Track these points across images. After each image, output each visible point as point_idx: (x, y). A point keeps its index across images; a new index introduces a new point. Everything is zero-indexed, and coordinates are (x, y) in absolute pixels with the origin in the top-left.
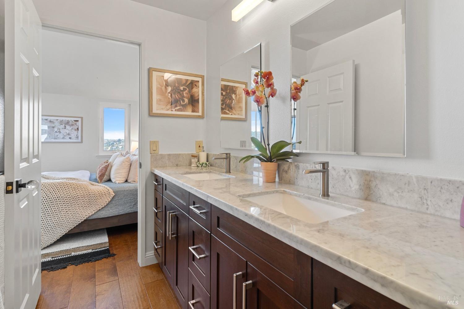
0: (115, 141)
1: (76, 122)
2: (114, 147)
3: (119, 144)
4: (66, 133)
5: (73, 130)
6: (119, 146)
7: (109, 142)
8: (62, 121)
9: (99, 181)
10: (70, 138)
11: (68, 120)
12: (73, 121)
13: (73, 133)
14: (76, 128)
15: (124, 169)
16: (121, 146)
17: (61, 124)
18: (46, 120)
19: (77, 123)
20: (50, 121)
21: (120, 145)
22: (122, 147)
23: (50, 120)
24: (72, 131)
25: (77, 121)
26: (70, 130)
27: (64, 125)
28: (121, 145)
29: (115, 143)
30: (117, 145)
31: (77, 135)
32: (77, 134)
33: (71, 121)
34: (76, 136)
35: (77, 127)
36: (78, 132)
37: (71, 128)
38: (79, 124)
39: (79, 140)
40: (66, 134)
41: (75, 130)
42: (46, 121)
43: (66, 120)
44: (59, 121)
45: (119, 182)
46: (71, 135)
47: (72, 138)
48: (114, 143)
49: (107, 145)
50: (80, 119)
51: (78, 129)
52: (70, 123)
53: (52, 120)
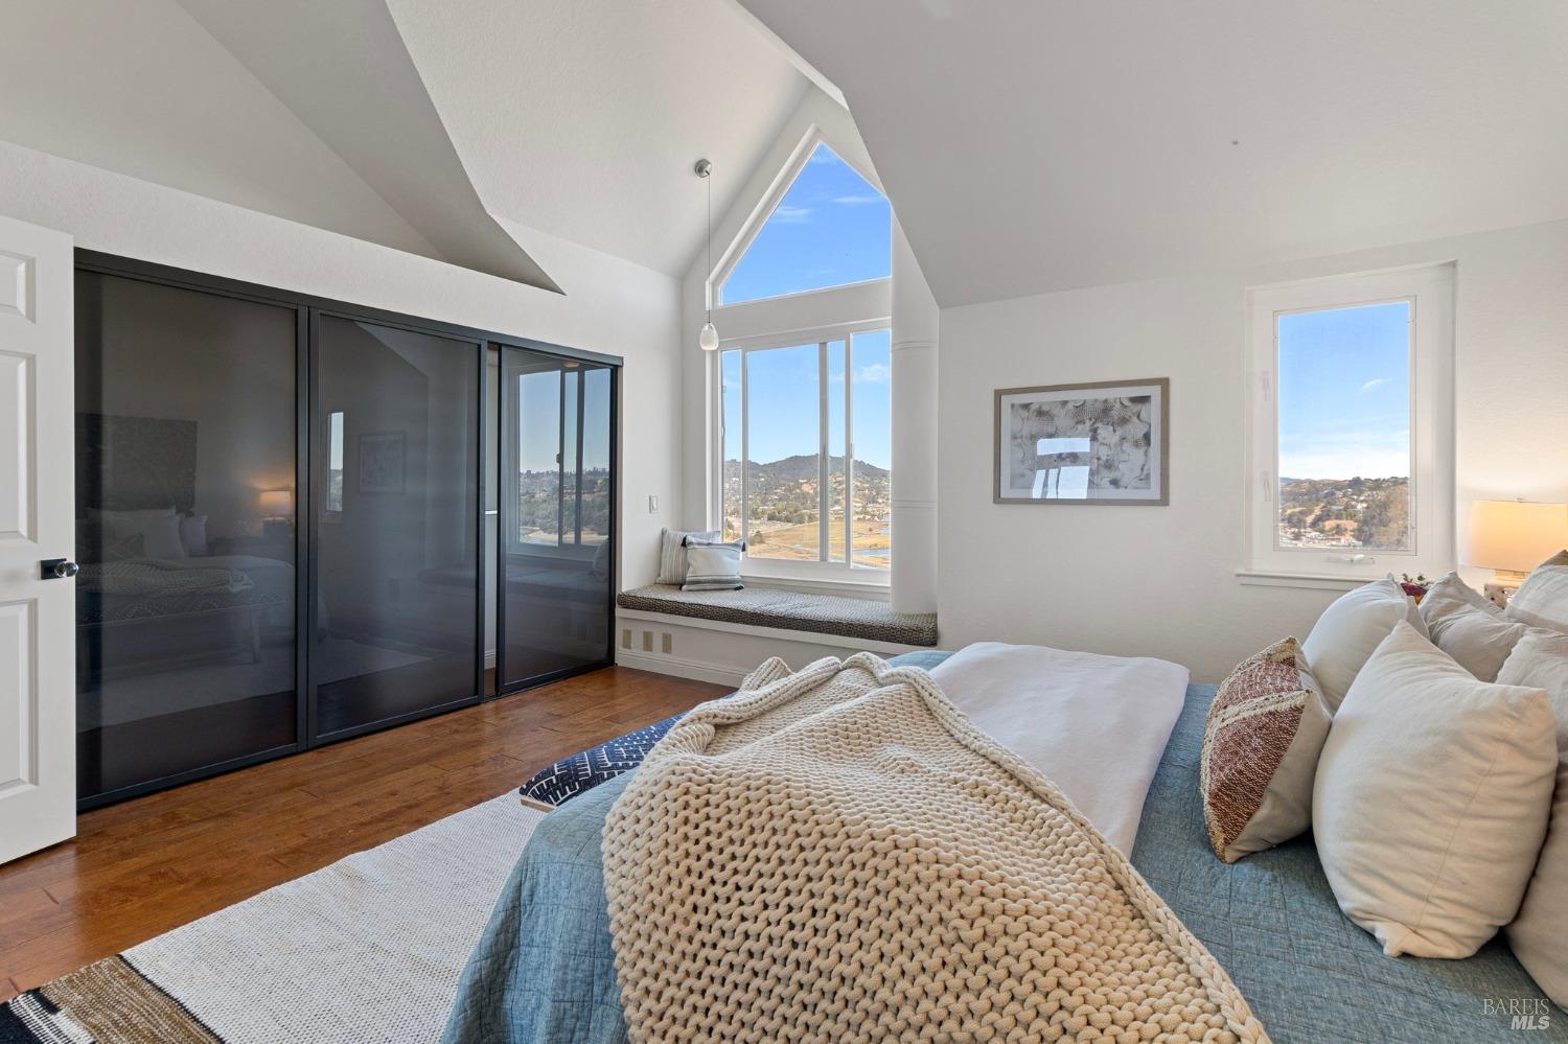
0: (1337, 486)
1: (1136, 408)
2: (1334, 508)
3: (1355, 497)
4: (1099, 459)
5: (1126, 446)
6: (1353, 503)
7: (1318, 491)
8: (1081, 408)
9: (1215, 827)
10: (1115, 483)
11: (1106, 401)
12: (1127, 403)
13: (1125, 457)
14: (1140, 435)
15: (1464, 814)
16: (1365, 505)
17: (1077, 423)
18: (1026, 406)
19: (1144, 409)
20: (1040, 413)
21: (1357, 501)
22: (1368, 508)
23: (1040, 407)
24: (1123, 451)
25: (1144, 400)
26: (1115, 445)
27: (1088, 423)
28: (1362, 498)
29: (1339, 494)
30: (1345, 499)
31: (1142, 469)
32: (1141, 463)
33: (1118, 405)
34: (1138, 472)
35: (1145, 430)
36: (1146, 454)
37: (1116, 438)
38: (1153, 411)
39: (1154, 493)
40: (1099, 465)
41: (1136, 444)
42: (1025, 413)
43: (1096, 400)
44: (1070, 406)
45: (1414, 945)
46: (1117, 469)
47: (1122, 483)
48: (1333, 494)
49: (1310, 500)
50: (1154, 392)
51: (1147, 437)
52: (1115, 413)
53: (1045, 408)
